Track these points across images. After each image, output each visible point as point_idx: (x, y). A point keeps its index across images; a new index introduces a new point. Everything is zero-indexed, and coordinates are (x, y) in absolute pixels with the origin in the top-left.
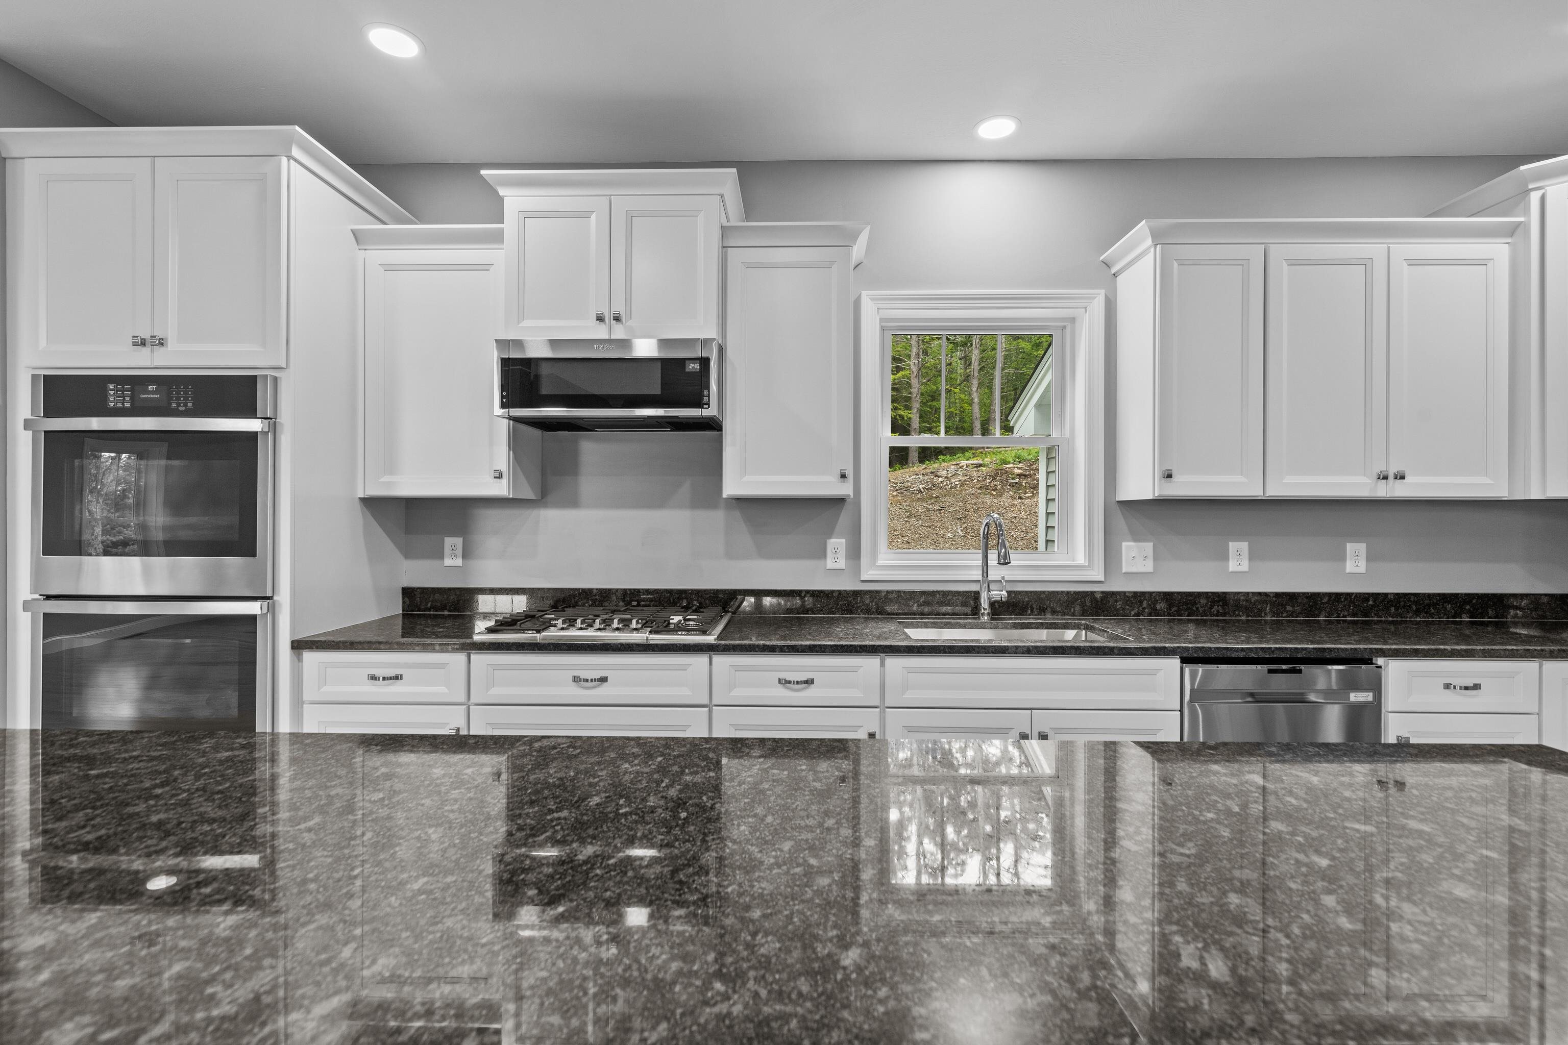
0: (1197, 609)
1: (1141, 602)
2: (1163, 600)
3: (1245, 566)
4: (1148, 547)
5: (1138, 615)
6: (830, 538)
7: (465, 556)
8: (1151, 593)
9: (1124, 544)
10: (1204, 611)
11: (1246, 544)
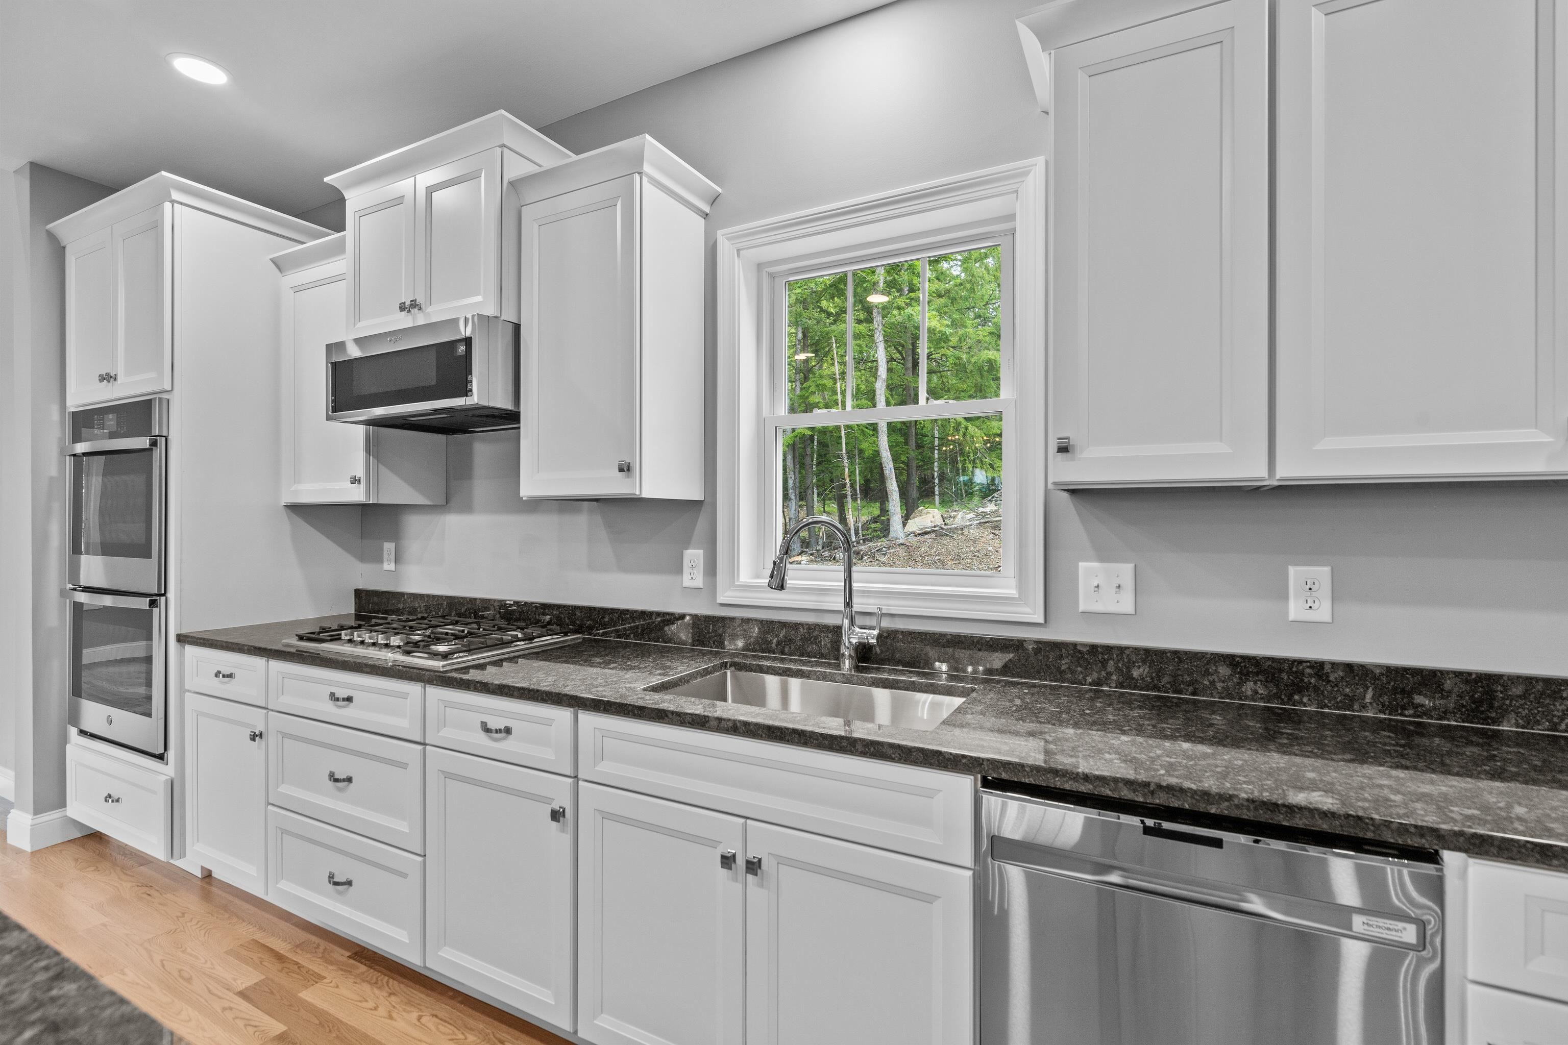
0: (1212, 683)
1: (1104, 663)
2: (1144, 661)
3: (1323, 612)
4: (1125, 571)
5: (1098, 683)
6: (687, 549)
7: (397, 560)
8: (1121, 649)
9: (1082, 565)
10: (1226, 689)
11: (1326, 570)
